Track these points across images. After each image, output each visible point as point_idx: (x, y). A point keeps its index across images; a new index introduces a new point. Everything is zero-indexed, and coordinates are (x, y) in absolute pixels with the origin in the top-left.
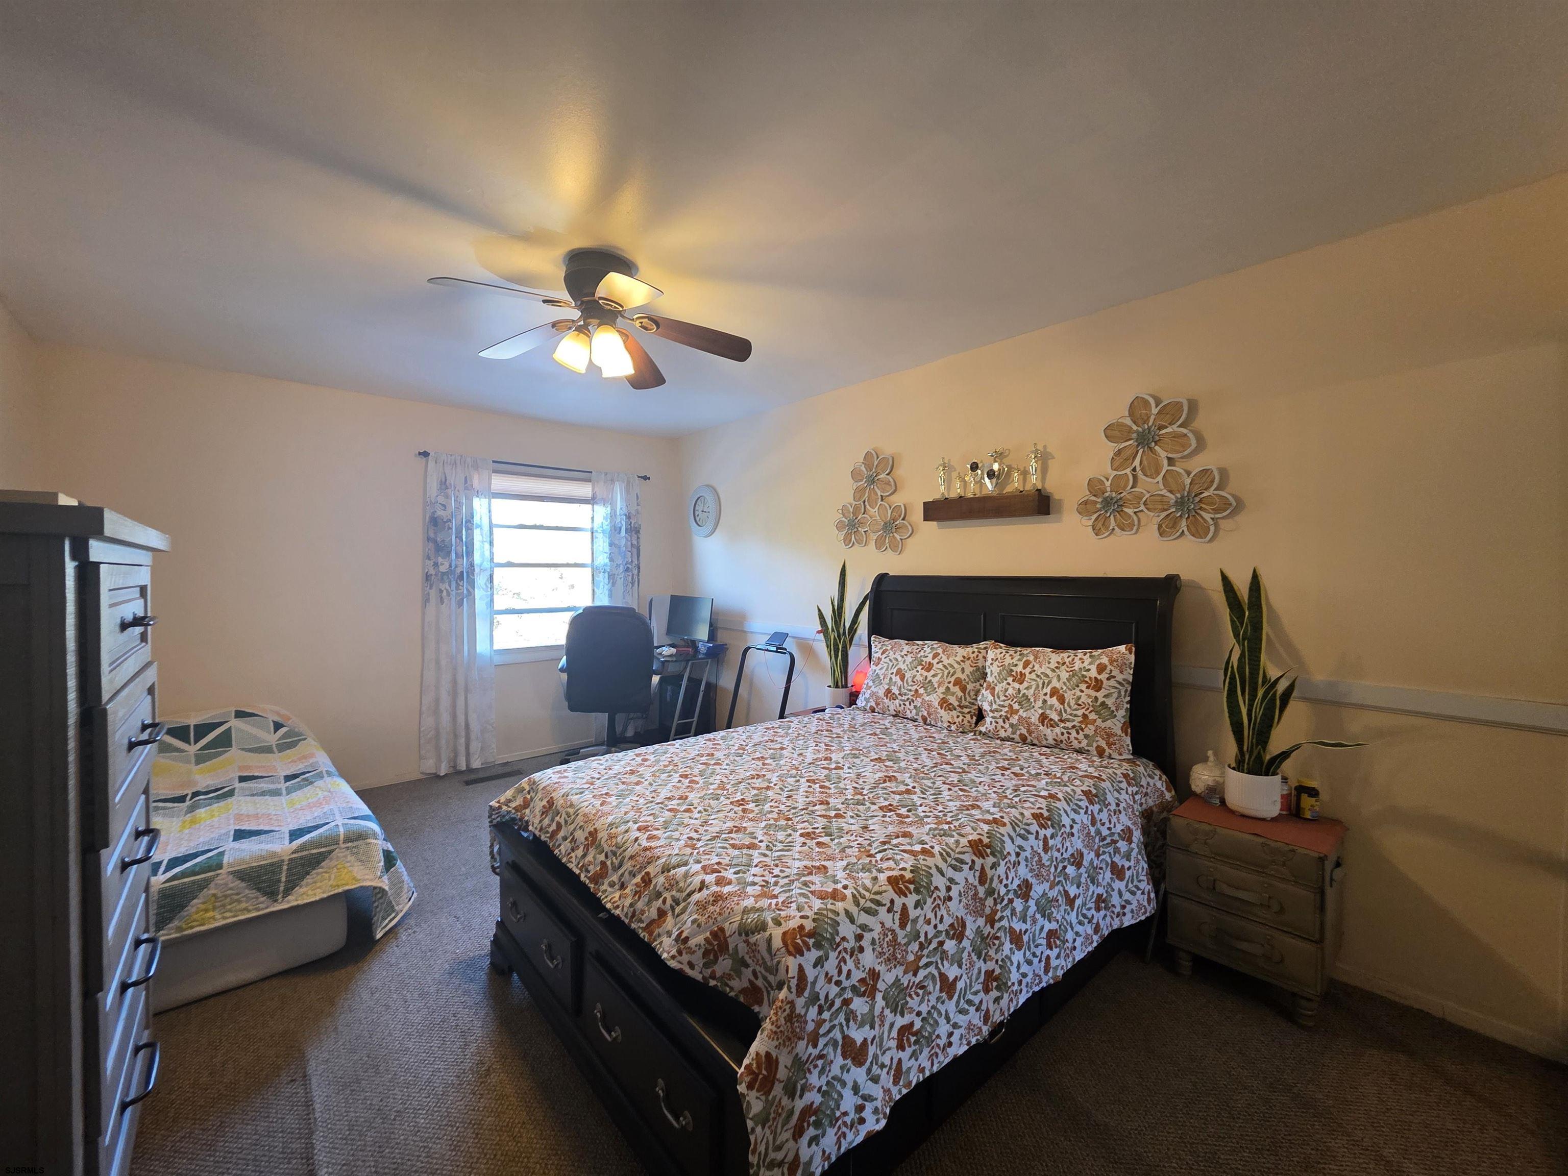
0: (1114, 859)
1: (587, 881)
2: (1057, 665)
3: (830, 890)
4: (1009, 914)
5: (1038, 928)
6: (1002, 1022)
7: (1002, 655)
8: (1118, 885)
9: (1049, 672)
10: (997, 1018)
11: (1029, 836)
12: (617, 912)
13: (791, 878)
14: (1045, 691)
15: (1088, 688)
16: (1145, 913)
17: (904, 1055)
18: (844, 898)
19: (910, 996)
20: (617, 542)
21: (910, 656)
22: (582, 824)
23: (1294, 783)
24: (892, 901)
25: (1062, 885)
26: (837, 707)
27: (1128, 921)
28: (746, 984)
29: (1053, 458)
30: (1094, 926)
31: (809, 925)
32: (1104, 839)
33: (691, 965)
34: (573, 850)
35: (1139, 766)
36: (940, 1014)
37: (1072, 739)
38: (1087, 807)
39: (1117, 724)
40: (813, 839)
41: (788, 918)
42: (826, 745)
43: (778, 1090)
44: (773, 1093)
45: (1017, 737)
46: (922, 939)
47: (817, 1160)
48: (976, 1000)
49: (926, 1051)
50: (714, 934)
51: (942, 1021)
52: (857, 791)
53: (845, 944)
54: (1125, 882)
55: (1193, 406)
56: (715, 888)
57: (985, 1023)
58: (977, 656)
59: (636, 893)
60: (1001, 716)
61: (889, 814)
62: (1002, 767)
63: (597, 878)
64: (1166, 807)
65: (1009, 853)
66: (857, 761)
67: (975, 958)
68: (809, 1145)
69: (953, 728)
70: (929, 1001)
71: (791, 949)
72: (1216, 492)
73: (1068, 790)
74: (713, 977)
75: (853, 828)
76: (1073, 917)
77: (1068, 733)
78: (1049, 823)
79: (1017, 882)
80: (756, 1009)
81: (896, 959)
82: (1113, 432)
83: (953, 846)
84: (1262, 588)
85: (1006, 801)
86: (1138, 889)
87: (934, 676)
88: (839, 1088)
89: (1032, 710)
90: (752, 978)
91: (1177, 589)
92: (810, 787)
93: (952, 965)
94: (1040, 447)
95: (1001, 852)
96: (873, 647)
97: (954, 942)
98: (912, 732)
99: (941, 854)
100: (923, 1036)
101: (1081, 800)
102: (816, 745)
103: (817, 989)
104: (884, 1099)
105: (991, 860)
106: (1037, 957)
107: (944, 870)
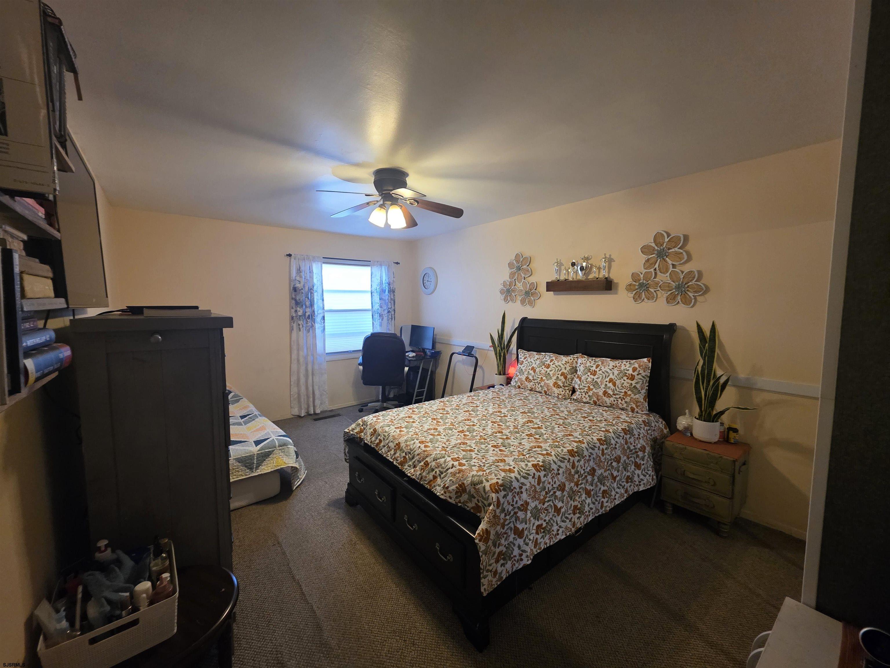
0: (636, 460)
1: (397, 465)
2: (612, 367)
3: (508, 469)
4: (585, 482)
5: (598, 489)
6: (581, 527)
7: (585, 361)
8: (638, 472)
9: (608, 371)
10: (579, 525)
11: (595, 448)
12: (414, 477)
13: (490, 464)
14: (606, 380)
15: (627, 379)
16: (650, 485)
17: (539, 537)
18: (514, 472)
19: (541, 513)
20: (383, 298)
21: (538, 360)
22: (392, 440)
23: (726, 426)
24: (534, 474)
25: (610, 471)
26: (501, 385)
27: (642, 488)
28: (474, 505)
29: (614, 261)
30: (625, 490)
31: (500, 482)
32: (631, 451)
33: (450, 498)
34: (388, 451)
35: (651, 417)
36: (554, 521)
37: (619, 403)
38: (623, 436)
39: (641, 397)
40: (497, 448)
41: (492, 479)
42: (498, 405)
43: (490, 543)
44: (488, 544)
45: (592, 402)
46: (547, 490)
47: (504, 572)
48: (570, 517)
49: (548, 536)
50: (460, 486)
51: (555, 524)
52: (515, 427)
53: (515, 490)
54: (641, 471)
55: (686, 238)
56: (458, 467)
57: (573, 527)
58: (573, 361)
59: (422, 469)
60: (584, 391)
61: (530, 438)
62: (584, 416)
63: (402, 463)
64: (665, 437)
65: (585, 456)
66: (514, 413)
67: (569, 500)
68: (501, 567)
69: (560, 397)
70: (549, 516)
71: (494, 491)
72: (695, 283)
73: (615, 428)
74: (460, 502)
75: (515, 443)
76: (615, 485)
77: (617, 401)
78: (605, 443)
79: (589, 468)
80: (479, 514)
81: (536, 497)
82: (645, 250)
83: (560, 452)
84: (716, 331)
85: (585, 433)
86: (648, 474)
87: (551, 371)
88: (512, 546)
89: (600, 389)
90: (477, 503)
91: (674, 331)
92: (493, 425)
93: (559, 502)
94: (608, 256)
95: (582, 455)
96: (519, 355)
97: (560, 492)
98: (540, 398)
99: (555, 455)
100: (547, 530)
101: (620, 433)
102: (494, 405)
103: (504, 507)
104: (530, 552)
105: (577, 458)
106: (597, 501)
107: (556, 462)
